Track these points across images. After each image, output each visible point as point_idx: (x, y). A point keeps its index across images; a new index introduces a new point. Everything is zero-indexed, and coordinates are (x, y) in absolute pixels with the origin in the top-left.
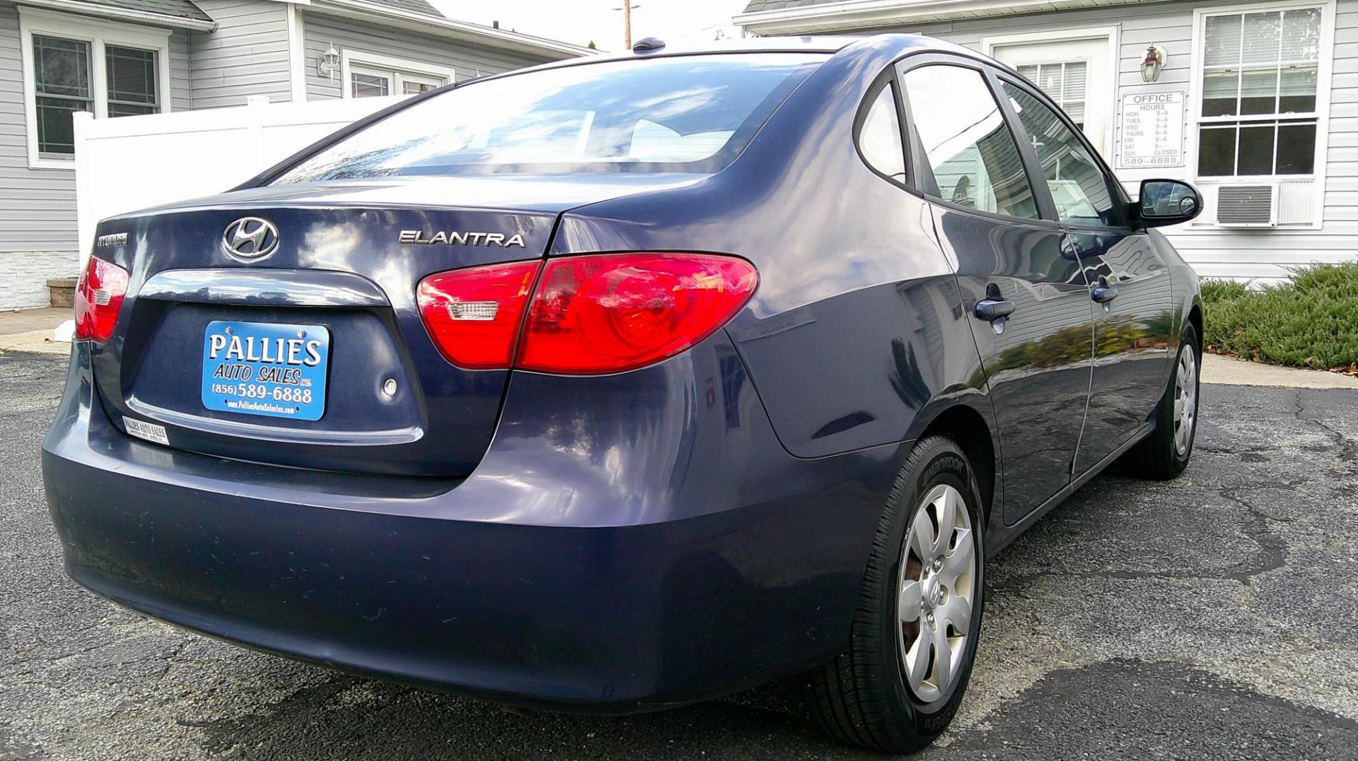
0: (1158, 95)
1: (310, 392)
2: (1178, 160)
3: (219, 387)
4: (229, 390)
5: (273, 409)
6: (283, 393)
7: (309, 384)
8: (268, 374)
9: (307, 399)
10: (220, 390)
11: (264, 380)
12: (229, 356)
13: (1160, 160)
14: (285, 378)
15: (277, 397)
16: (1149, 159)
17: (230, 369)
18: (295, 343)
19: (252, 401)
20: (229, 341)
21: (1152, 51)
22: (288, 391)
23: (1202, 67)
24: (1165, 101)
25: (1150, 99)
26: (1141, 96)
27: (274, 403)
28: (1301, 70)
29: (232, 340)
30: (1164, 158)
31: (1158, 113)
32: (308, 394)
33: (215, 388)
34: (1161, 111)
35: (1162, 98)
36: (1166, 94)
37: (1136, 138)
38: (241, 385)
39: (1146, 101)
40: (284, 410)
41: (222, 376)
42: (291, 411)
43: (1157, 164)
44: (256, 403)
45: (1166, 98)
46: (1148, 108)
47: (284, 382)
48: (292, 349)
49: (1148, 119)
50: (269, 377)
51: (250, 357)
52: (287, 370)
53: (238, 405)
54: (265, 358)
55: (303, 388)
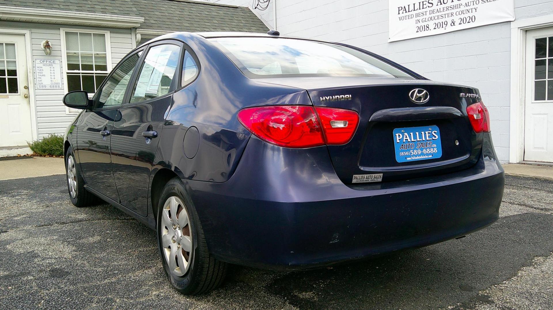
0: (50, 60)
1: (436, 149)
2: (61, 86)
3: (402, 153)
4: (407, 153)
5: (424, 157)
6: (427, 151)
7: (436, 146)
8: (420, 145)
9: (435, 151)
10: (403, 154)
11: (419, 147)
12: (404, 141)
13: (53, 87)
14: (426, 145)
15: (425, 152)
16: (49, 86)
17: (406, 145)
18: (428, 133)
19: (416, 156)
20: (403, 135)
21: (47, 42)
22: (428, 150)
23: (66, 51)
24: (53, 63)
25: (46, 62)
26: (43, 60)
27: (424, 155)
28: (100, 56)
29: (404, 135)
30: (55, 86)
31: (51, 68)
32: (435, 149)
33: (401, 154)
34: (52, 67)
35: (51, 62)
36: (53, 60)
37: (42, 77)
38: (411, 151)
39: (45, 62)
40: (428, 157)
41: (403, 149)
42: (431, 156)
43: (52, 88)
44: (418, 156)
45: (53, 62)
46: (46, 65)
47: (426, 147)
48: (427, 135)
49: (46, 70)
50: (421, 146)
51: (413, 140)
52: (427, 143)
53: (411, 158)
54: (418, 140)
55: (433, 148)
